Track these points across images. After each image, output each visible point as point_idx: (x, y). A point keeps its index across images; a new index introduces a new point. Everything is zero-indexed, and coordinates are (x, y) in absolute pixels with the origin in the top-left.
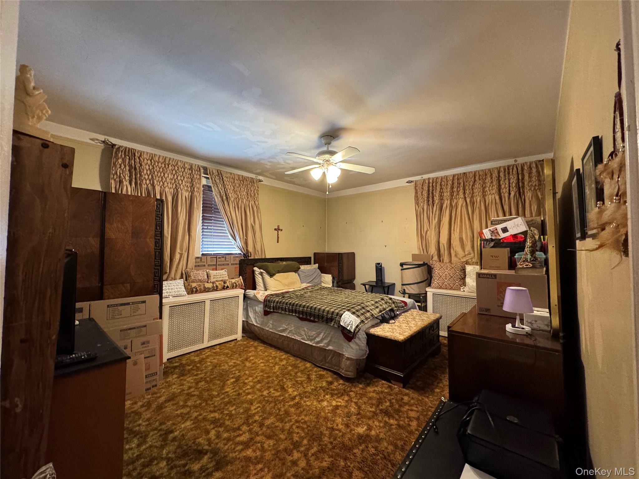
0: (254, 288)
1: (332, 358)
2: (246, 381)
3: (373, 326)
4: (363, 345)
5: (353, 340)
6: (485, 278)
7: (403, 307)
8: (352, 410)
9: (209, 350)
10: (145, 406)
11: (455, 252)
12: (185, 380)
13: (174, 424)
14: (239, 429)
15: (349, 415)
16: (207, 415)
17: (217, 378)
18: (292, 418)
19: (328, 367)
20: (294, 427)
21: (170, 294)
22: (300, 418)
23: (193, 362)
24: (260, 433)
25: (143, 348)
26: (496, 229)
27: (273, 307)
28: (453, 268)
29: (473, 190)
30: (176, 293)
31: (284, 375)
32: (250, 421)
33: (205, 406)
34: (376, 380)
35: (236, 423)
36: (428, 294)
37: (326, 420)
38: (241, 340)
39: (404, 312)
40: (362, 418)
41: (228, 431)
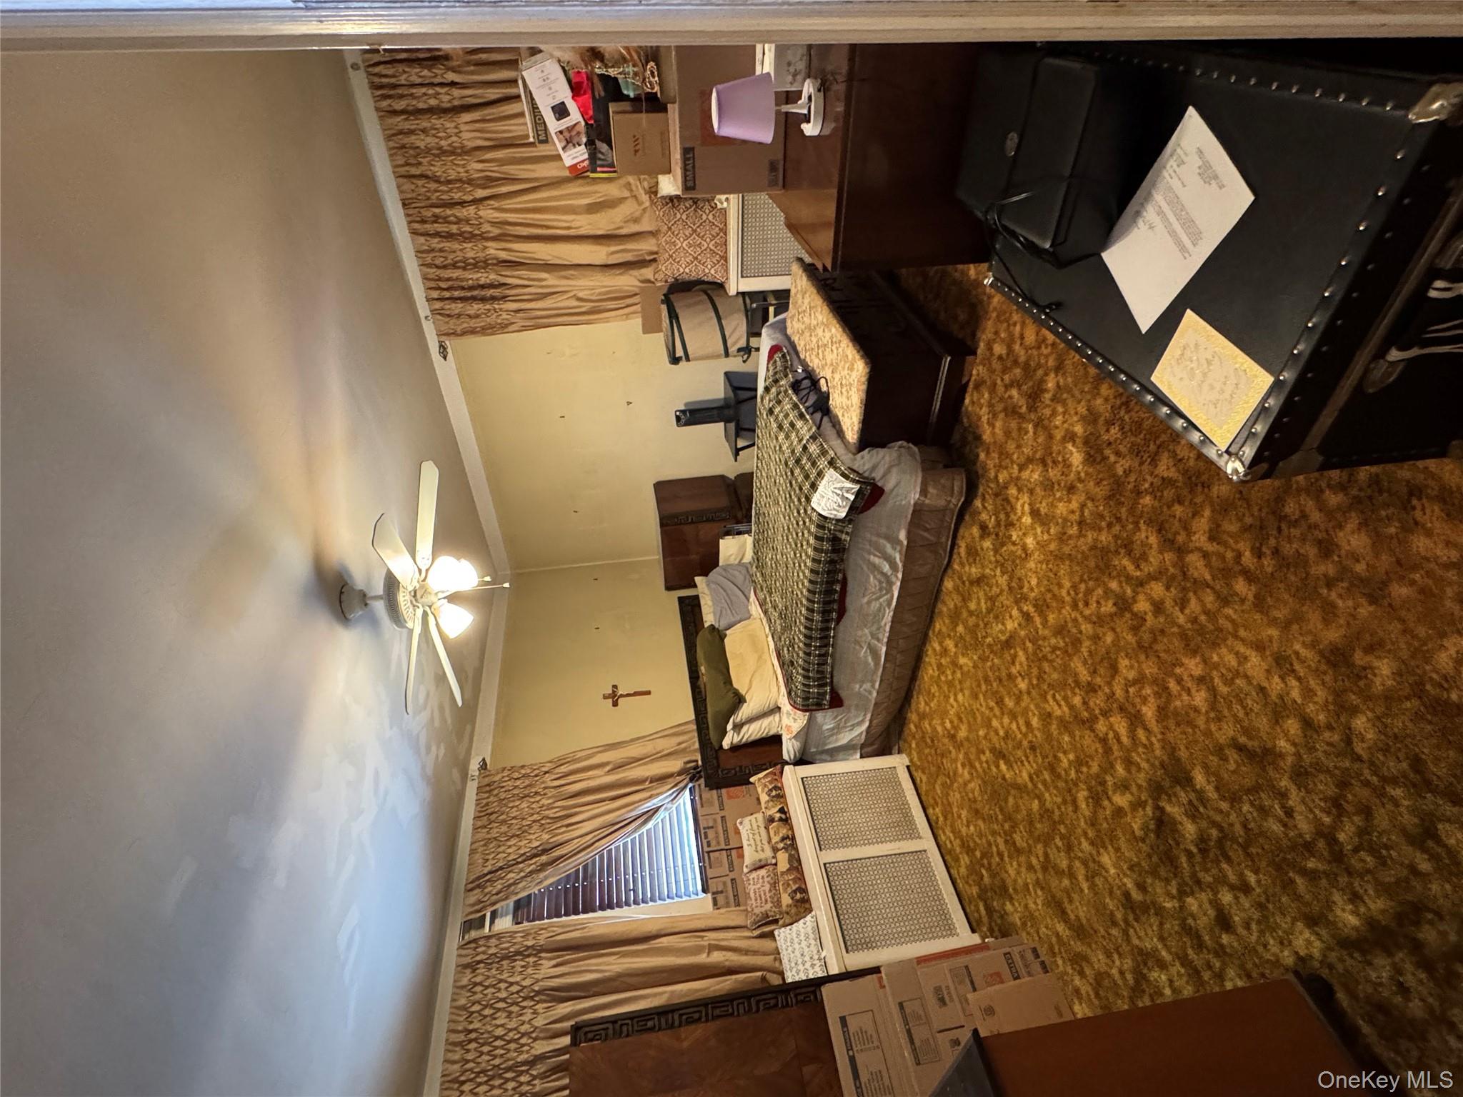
0: (776, 740)
1: (927, 530)
2: (1001, 733)
3: (840, 434)
4: (887, 458)
5: (880, 484)
6: (694, 173)
7: (784, 356)
8: (1036, 476)
9: (941, 832)
10: (1081, 966)
11: (625, 222)
12: (1015, 881)
13: (1111, 893)
14: (1104, 741)
15: (1049, 486)
16: (1084, 817)
17: (1003, 804)
18: (1068, 619)
19: (948, 537)
20: (1087, 612)
21: (816, 957)
22: (1067, 599)
23: (972, 869)
24: (1107, 690)
25: (952, 1000)
26: (561, 132)
27: (820, 686)
28: (670, 229)
29: (449, 182)
30: (813, 942)
31: (977, 644)
32: (1086, 714)
33: (1066, 826)
34: (965, 420)
35: (1093, 748)
36: (743, 289)
37: (1065, 537)
38: (909, 755)
39: (797, 354)
40: (1051, 454)
41: (1112, 766)
